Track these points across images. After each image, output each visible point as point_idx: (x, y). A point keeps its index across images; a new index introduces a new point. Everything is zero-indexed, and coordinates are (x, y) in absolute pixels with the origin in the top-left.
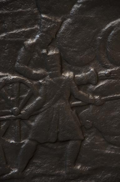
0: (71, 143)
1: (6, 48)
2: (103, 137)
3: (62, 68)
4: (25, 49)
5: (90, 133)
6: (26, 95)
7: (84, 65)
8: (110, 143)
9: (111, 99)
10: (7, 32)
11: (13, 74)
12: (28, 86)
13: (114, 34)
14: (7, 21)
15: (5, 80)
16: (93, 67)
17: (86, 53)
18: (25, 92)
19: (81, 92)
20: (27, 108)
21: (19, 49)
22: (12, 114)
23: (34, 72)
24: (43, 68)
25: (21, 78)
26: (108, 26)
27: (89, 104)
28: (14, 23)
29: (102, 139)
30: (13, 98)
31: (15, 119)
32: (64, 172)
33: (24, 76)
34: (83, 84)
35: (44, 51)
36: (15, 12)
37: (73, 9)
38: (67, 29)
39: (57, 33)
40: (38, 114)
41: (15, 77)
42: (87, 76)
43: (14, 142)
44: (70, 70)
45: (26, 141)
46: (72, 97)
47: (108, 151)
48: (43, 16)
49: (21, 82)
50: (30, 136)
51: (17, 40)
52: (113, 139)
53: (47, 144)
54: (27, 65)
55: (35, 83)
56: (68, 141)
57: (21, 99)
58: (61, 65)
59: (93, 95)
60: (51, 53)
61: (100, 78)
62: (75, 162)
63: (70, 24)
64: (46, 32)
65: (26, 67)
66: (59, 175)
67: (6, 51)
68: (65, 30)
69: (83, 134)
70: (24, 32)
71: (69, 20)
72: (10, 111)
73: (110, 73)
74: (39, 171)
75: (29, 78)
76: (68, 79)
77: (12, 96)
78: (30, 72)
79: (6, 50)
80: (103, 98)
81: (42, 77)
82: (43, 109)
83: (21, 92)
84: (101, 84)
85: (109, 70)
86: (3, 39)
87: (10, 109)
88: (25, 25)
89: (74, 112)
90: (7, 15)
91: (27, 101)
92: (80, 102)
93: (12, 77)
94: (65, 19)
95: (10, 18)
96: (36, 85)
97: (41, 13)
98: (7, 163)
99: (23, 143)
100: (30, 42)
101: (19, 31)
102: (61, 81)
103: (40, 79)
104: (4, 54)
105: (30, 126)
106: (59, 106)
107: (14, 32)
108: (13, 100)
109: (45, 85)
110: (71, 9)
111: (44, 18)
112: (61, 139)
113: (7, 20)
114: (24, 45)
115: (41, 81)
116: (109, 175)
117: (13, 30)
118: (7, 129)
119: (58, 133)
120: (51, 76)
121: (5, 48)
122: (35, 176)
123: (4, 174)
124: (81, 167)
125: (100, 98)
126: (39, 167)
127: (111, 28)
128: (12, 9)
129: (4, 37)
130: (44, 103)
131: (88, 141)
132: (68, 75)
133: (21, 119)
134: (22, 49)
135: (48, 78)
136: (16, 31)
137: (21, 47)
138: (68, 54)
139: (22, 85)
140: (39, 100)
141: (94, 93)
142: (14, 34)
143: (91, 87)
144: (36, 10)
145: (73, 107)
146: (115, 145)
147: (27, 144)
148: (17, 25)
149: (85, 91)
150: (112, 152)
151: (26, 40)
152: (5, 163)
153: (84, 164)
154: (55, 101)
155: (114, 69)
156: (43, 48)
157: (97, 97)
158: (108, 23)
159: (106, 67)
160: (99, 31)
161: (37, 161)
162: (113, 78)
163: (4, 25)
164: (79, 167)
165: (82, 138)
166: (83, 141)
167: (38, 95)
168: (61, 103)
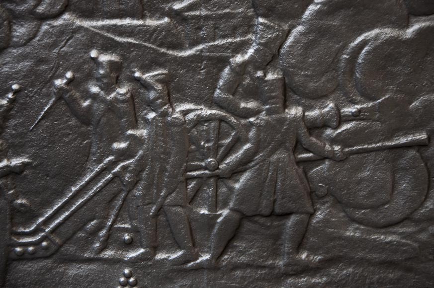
0: (293, 219)
1: (202, 67)
2: (344, 211)
3: (285, 101)
5: (323, 204)
6: (228, 141)
7: (318, 97)
8: (354, 220)
9: (358, 152)
10: (206, 42)
11: (210, 108)
12: (232, 127)
13: (369, 52)
14: (206, 27)
15: (198, 116)
16: (334, 100)
17: (324, 79)
18: (227, 135)
19: (314, 139)
20: (228, 160)
21: (221, 70)
22: (205, 168)
23: (243, 105)
24: (256, 100)
25: (223, 113)
26: (360, 39)
27: (325, 158)
28: (217, 31)
29: (342, 214)
30: (210, 145)
31: (210, 177)
32: (281, 263)
33: (227, 111)
34: (316, 127)
35: (260, 74)
36: (220, 13)
37: (307, 13)
38: (297, 42)
39: (281, 47)
40: (244, 171)
41: (214, 112)
42: (322, 115)
43: (206, 212)
44: (298, 104)
45: (225, 212)
46: (298, 146)
47: (349, 233)
49: (221, 120)
50: (231, 204)
51: (221, 55)
52: (359, 214)
53: (256, 219)
54: (233, 94)
55: (243, 121)
56: (287, 215)
57: (221, 146)
58: (285, 95)
59: (331, 145)
60: (270, 77)
61: (342, 119)
63: (302, 34)
64: (265, 45)
65: (231, 97)
66: (272, 267)
67: (202, 71)
68: (294, 42)
69: (313, 205)
70: (231, 43)
71: (300, 28)
72: (203, 164)
73: (360, 111)
74: (243, 259)
75: (234, 114)
76: (295, 119)
77: (208, 141)
78: (237, 106)
79: (202, 69)
80: (347, 150)
81: (255, 113)
82: (253, 163)
83: (220, 135)
84: (346, 127)
85: (359, 107)
86: (198, 53)
87: (202, 161)
88: (233, 34)
89: (300, 170)
90: (207, 18)
91: (231, 150)
92: (311, 155)
93: (209, 112)
94: (294, 27)
95: (211, 23)
96: (245, 125)
97: (258, 15)
98: (194, 245)
99: (220, 215)
100: (239, 59)
101: (224, 41)
102: (282, 121)
103: (251, 116)
104: (199, 77)
105: (231, 189)
106: (278, 160)
107: (216, 43)
108: (208, 148)
109: (259, 127)
110: (303, 12)
111: (262, 24)
112: (278, 210)
113: (206, 25)
114: (229, 63)
115: (252, 120)
116: (351, 270)
117: (214, 41)
118: (198, 190)
119: (275, 201)
120: (269, 112)
121: (200, 67)
122: (236, 267)
123: (189, 262)
124: (307, 256)
125: (342, 149)
126: (242, 253)
127: (364, 43)
128: (215, 9)
129: (201, 51)
130: (256, 153)
131: (319, 215)
132: (294, 111)
133: (218, 177)
134: (227, 70)
135: (263, 115)
136: (219, 42)
137: (225, 67)
138: (296, 79)
139: (223, 124)
140: (248, 149)
141: (334, 141)
142: (217, 46)
143: (329, 132)
144: (251, 12)
145: (300, 162)
146: (361, 223)
147: (226, 217)
148: (221, 33)
149: (319, 137)
150: (357, 235)
151: (233, 56)
152: (190, 245)
153: (313, 251)
154: (273, 152)
155: (365, 106)
156: (257, 68)
157: (337, 148)
158: (360, 35)
159: (353, 102)
160: (345, 46)
161: (241, 244)
162: (363, 120)
163: (202, 33)
164: (304, 256)
165: (312, 211)
166: (312, 215)
167: (247, 141)
168: (280, 155)
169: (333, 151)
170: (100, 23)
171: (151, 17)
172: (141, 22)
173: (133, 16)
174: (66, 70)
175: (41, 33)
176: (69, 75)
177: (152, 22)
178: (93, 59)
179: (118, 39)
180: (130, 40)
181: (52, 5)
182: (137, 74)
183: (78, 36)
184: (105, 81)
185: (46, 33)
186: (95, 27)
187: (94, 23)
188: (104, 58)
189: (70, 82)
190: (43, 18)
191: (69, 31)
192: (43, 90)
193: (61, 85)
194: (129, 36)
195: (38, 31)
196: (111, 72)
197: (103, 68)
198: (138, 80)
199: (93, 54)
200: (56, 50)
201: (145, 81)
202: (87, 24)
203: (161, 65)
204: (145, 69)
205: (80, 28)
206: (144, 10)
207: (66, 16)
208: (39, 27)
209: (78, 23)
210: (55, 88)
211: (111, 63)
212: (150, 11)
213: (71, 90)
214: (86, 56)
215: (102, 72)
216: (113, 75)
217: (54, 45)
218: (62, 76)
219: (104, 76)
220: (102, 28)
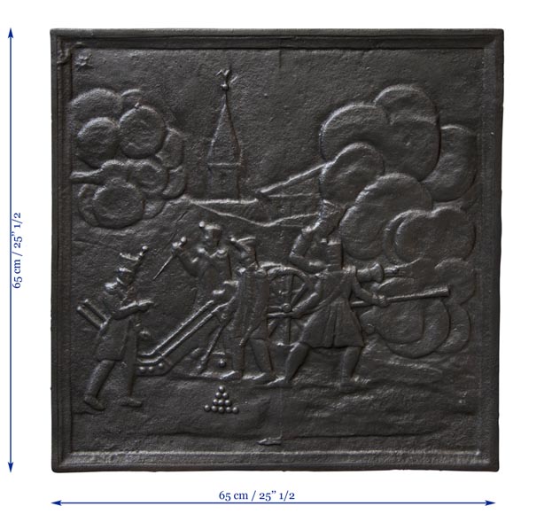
0: (348, 351)
1: (281, 235)
2: (387, 345)
3: (342, 262)
4: (303, 237)
5: (371, 340)
6: (299, 290)
7: (367, 259)
8: (394, 352)
9: (398, 301)
10: (284, 217)
11: (286, 265)
12: (302, 280)
13: (404, 227)
15: (277, 271)
16: (379, 262)
17: (371, 245)
18: (299, 286)
19: (364, 291)
20: (299, 305)
21: (295, 237)
22: (282, 311)
23: (311, 264)
24: (321, 260)
25: (295, 270)
26: (398, 217)
27: (372, 305)
28: (292, 208)
29: (385, 348)
30: (286, 293)
31: (285, 317)
32: (339, 384)
33: (299, 268)
34: (366, 281)
35: (324, 241)
36: (295, 196)
37: (359, 197)
38: (351, 218)
39: (339, 221)
40: (311, 313)
41: (289, 268)
42: (370, 272)
43: (282, 344)
44: (352, 264)
45: (296, 344)
46: (352, 295)
47: (391, 362)
48: (325, 202)
49: (295, 274)
50: (301, 339)
51: (295, 226)
52: (398, 347)
53: (320, 350)
54: (304, 256)
55: (311, 276)
56: (344, 347)
57: (295, 294)
58: (343, 257)
59: (377, 295)
60: (331, 243)
61: (385, 276)
62: (353, 372)
63: (355, 212)
64: (328, 219)
65: (302, 257)
66: (332, 387)
68: (349, 218)
69: (363, 340)
70: (303, 218)
71: (354, 208)
72: (280, 307)
73: (398, 270)
74: (310, 381)
75: (304, 271)
76: (350, 275)
77: (284, 290)
78: (307, 264)
79: (281, 237)
80: (389, 299)
81: (320, 270)
82: (318, 308)
83: (293, 286)
84: (387, 282)
85: (397, 267)
87: (279, 305)
88: (304, 211)
89: (354, 314)
90: (285, 199)
91: (301, 297)
92: (362, 302)
93: (285, 268)
94: (350, 207)
95: (289, 203)
96: (312, 279)
97: (323, 198)
98: (272, 369)
99: (293, 347)
100: (308, 229)
101: (298, 217)
102: (340, 276)
103: (317, 272)
104: (278, 242)
105: (301, 327)
106: (337, 305)
107: (292, 217)
108: (284, 295)
109: (323, 280)
110: (356, 197)
111: (325, 204)
112: (336, 344)
113: (285, 204)
114: (301, 232)
115: (317, 275)
116: (392, 390)
117: (290, 216)
118: (275, 328)
119: (334, 337)
120: (330, 270)
122: (304, 387)
123: (269, 381)
124: (359, 380)
125: (385, 298)
126: (309, 376)
127: (401, 220)
128: (291, 193)
129: (281, 223)
130: (320, 300)
131: (368, 348)
132: (349, 269)
133: (291, 318)
134: (299, 238)
135: (326, 272)
136: (294, 217)
137: (298, 235)
138: (351, 245)
139: (296, 278)
140: (314, 297)
141: (379, 292)
142: (292, 220)
143: (375, 285)
144: (318, 196)
145: (353, 308)
146: (399, 354)
147: (297, 348)
148: (296, 210)
149: (368, 289)
150: (397, 364)
151: (304, 228)
152: (270, 369)
153: (364, 375)
154: (333, 299)
155: (402, 266)
156: (323, 237)
157: (381, 297)
158: (398, 214)
159: (394, 263)
160: (387, 222)
161: (308, 370)
162: (401, 276)
163: (281, 210)
164: (356, 379)
165: (362, 345)
166: (362, 348)
167: (313, 291)
168: (339, 302)
169: (378, 300)
170: (207, 202)
171: (244, 199)
172: (237, 202)
173: (231, 198)
174: (181, 236)
175: (165, 210)
176: (183, 239)
177: (244, 202)
178: (201, 228)
179: (220, 214)
180: (228, 215)
181: (174, 189)
182: (233, 240)
183: (191, 211)
184: (209, 244)
185: (169, 209)
186: (204, 205)
187: (203, 202)
188: (209, 227)
189: (184, 244)
190: (168, 198)
191: (185, 208)
192: (165, 250)
193: (177, 246)
194: (228, 212)
195: (163, 208)
196: (214, 237)
197: (208, 234)
198: (233, 243)
199: (201, 224)
200: (175, 222)
201: (238, 245)
202: (198, 203)
203: (251, 233)
204: (239, 236)
205: (193, 206)
206: (239, 193)
207: (184, 197)
208: (164, 205)
209: (192, 202)
210: (173, 249)
211: (214, 230)
212: (244, 194)
213: (184, 250)
214: (196, 226)
215: (207, 237)
216: (215, 240)
217: (174, 218)
218: (178, 240)
219: (208, 241)
220: (209, 205)
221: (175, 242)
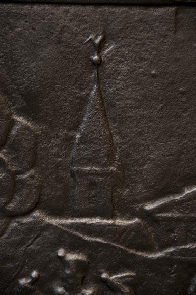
170: (69, 221)
171: (121, 217)
172: (110, 222)
173: (103, 216)
174: (31, 270)
175: (9, 231)
176: (34, 274)
177: (120, 222)
178: (60, 258)
179: (86, 238)
180: (98, 240)
181: (22, 203)
182: (104, 275)
183: (46, 234)
184: (71, 281)
185: (15, 230)
186: (63, 225)
187: (63, 221)
188: (72, 257)
189: (35, 281)
190: (13, 215)
191: (39, 228)
192: (7, 289)
193: (25, 284)
194: (98, 236)
195: (6, 228)
196: (77, 271)
197: (69, 267)
198: (105, 281)
199: (61, 253)
200: (23, 248)
201: (112, 283)
202: (55, 221)
203: (128, 267)
204: (113, 270)
205: (49, 226)
206: (114, 209)
207: (36, 214)
208: (8, 224)
209: (48, 220)
210: (19, 288)
211: (77, 262)
212: (120, 211)
213: (35, 290)
214: (52, 255)
215: (68, 272)
216: (79, 275)
217: (22, 242)
218: (27, 275)
219: (70, 276)
220: (72, 226)
221: (22, 277)
